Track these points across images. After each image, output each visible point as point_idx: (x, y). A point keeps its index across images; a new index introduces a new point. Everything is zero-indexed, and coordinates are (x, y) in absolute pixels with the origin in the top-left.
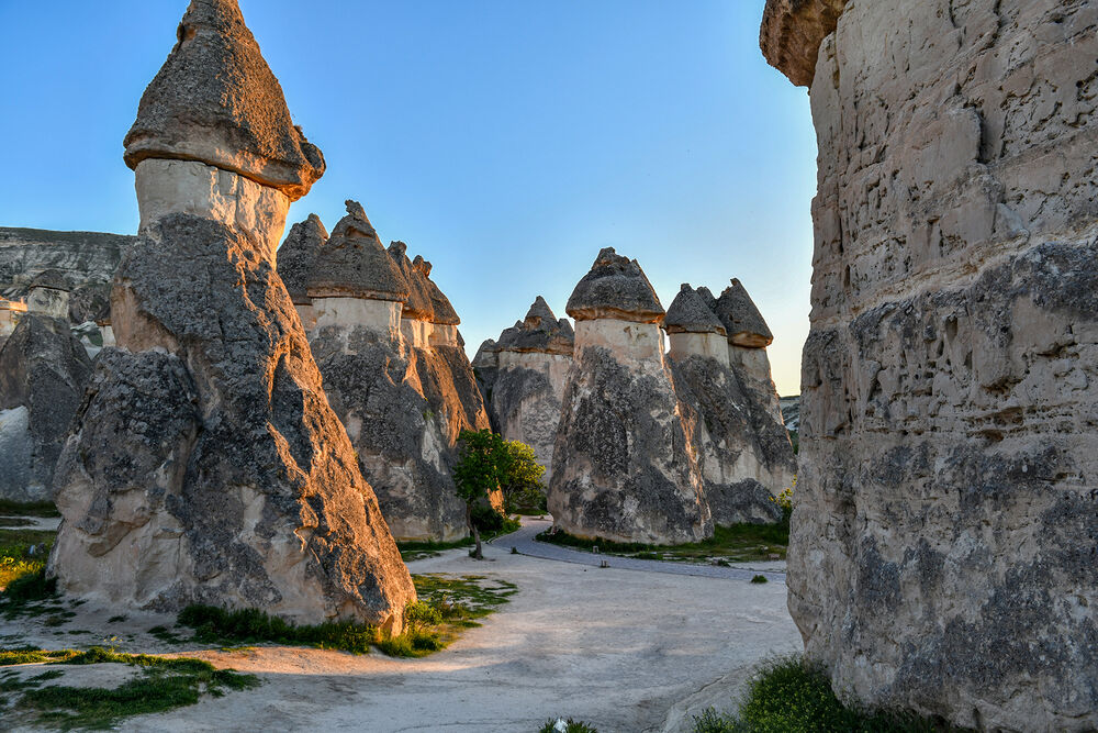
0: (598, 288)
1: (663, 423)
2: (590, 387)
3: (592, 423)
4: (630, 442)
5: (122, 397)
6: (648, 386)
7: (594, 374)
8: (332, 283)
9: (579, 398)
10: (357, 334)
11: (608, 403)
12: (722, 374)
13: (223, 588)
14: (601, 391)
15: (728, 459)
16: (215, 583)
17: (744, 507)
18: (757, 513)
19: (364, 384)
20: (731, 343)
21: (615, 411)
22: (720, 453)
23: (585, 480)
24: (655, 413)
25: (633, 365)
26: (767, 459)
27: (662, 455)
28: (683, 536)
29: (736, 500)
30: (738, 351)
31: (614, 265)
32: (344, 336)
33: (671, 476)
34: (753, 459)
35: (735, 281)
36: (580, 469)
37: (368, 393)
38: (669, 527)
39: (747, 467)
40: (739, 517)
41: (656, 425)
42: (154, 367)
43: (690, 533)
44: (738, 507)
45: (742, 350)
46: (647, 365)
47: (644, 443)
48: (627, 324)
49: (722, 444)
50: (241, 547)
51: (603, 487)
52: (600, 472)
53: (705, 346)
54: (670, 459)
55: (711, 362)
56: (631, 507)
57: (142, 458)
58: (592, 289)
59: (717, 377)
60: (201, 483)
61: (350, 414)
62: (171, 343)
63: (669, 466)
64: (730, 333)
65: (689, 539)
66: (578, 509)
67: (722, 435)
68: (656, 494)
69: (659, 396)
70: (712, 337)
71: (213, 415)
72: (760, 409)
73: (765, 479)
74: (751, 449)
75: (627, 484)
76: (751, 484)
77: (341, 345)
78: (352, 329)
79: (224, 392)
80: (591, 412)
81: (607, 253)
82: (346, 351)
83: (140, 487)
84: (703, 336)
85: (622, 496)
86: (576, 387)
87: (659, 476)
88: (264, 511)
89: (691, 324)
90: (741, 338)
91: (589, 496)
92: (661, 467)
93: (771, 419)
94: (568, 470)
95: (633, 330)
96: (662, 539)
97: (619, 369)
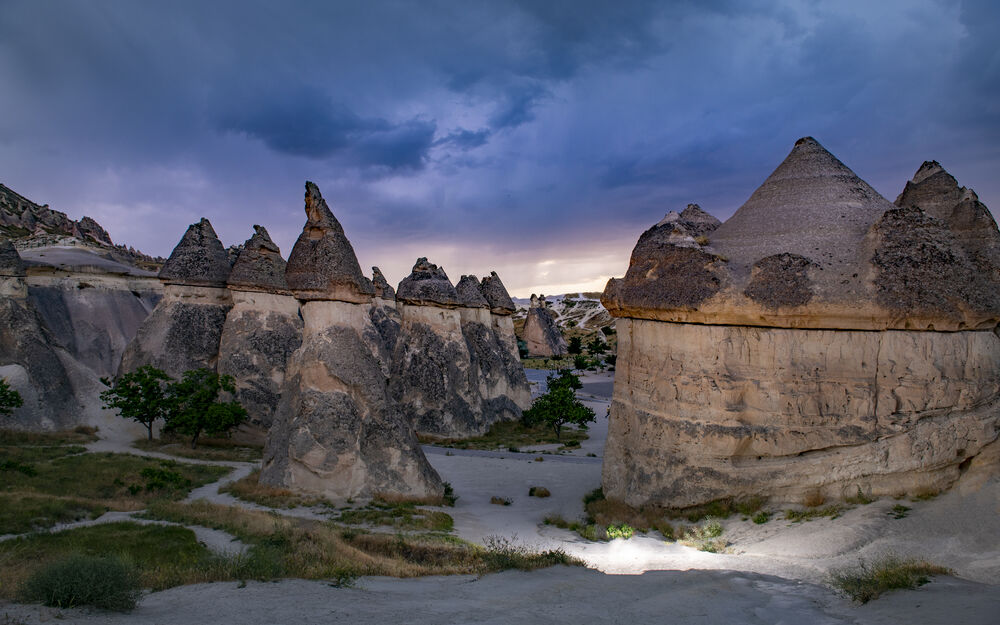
0: (423, 288)
1: (463, 369)
2: (418, 348)
3: (421, 370)
4: (446, 381)
5: (333, 414)
6: (454, 346)
7: (421, 340)
8: (254, 284)
9: (410, 354)
10: (272, 317)
11: (431, 358)
12: (487, 334)
13: (387, 486)
14: (427, 350)
15: (492, 384)
16: (383, 485)
17: (500, 411)
18: (507, 414)
19: (282, 350)
20: (492, 313)
21: (436, 363)
22: (487, 381)
23: (418, 403)
24: (458, 363)
25: (445, 335)
26: (512, 383)
27: (463, 387)
28: (475, 433)
29: (496, 408)
30: (495, 317)
31: (429, 271)
32: (263, 318)
33: (468, 399)
34: (505, 384)
35: (493, 274)
36: (415, 396)
37: (285, 356)
38: (468, 428)
39: (502, 388)
40: (498, 418)
41: (459, 370)
42: (341, 399)
43: (479, 431)
44: (497, 412)
45: (497, 316)
46: (453, 335)
47: (453, 382)
48: (441, 310)
49: (488, 376)
50: (392, 471)
51: (430, 407)
52: (429, 399)
53: (478, 316)
54: (467, 390)
55: (481, 325)
56: (448, 419)
57: (349, 439)
58: (418, 288)
59: (485, 335)
60: (370, 446)
61: (274, 369)
62: (344, 388)
63: (466, 394)
64: (491, 307)
65: (477, 435)
66: (414, 420)
67: (488, 370)
68: (461, 410)
69: (460, 353)
70: (481, 310)
71: (366, 418)
72: (508, 353)
73: (511, 395)
74: (504, 377)
75: (445, 405)
76: (504, 398)
77: (261, 324)
78: (268, 314)
79: (372, 408)
80: (421, 363)
81: (422, 261)
82: (265, 327)
83: (351, 451)
84: (476, 310)
85: (442, 413)
86: (407, 347)
87: (461, 401)
88: (401, 456)
89: (469, 302)
90: (497, 310)
91: (421, 412)
92: (461, 394)
93: (514, 359)
94: (405, 397)
95: (445, 314)
96: (465, 436)
97: (436, 338)
